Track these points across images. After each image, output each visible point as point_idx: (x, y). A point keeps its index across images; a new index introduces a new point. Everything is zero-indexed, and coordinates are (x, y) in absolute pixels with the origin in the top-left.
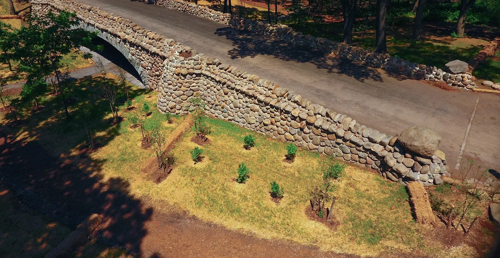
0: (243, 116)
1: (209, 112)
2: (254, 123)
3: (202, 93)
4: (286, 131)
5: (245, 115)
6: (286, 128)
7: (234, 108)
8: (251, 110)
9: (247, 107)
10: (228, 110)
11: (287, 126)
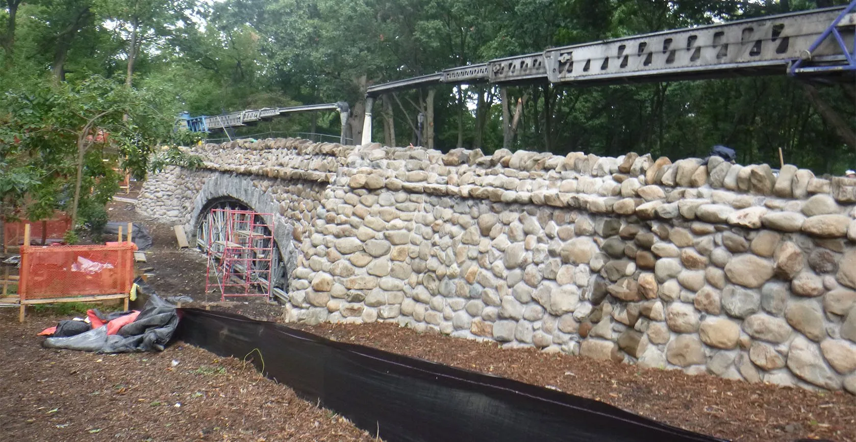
0: (535, 293)
1: (426, 310)
2: (571, 308)
3: (417, 248)
4: (704, 310)
5: (540, 287)
6: (708, 296)
7: (505, 273)
8: (565, 261)
9: (552, 253)
10: (484, 287)
11: (708, 289)
